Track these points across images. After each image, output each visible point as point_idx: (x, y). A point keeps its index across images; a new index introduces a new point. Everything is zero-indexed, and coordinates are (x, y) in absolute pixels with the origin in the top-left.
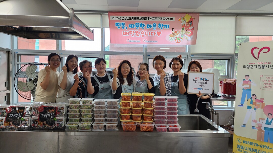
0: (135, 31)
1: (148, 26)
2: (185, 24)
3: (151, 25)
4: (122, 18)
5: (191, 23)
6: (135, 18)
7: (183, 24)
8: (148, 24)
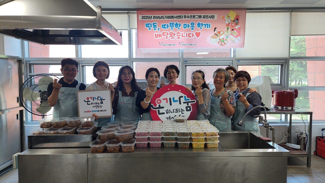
0: (169, 33)
1: (185, 26)
2: (230, 22)
3: (188, 24)
4: (152, 17)
5: (237, 21)
6: (169, 17)
7: (227, 23)
8: (184, 23)
